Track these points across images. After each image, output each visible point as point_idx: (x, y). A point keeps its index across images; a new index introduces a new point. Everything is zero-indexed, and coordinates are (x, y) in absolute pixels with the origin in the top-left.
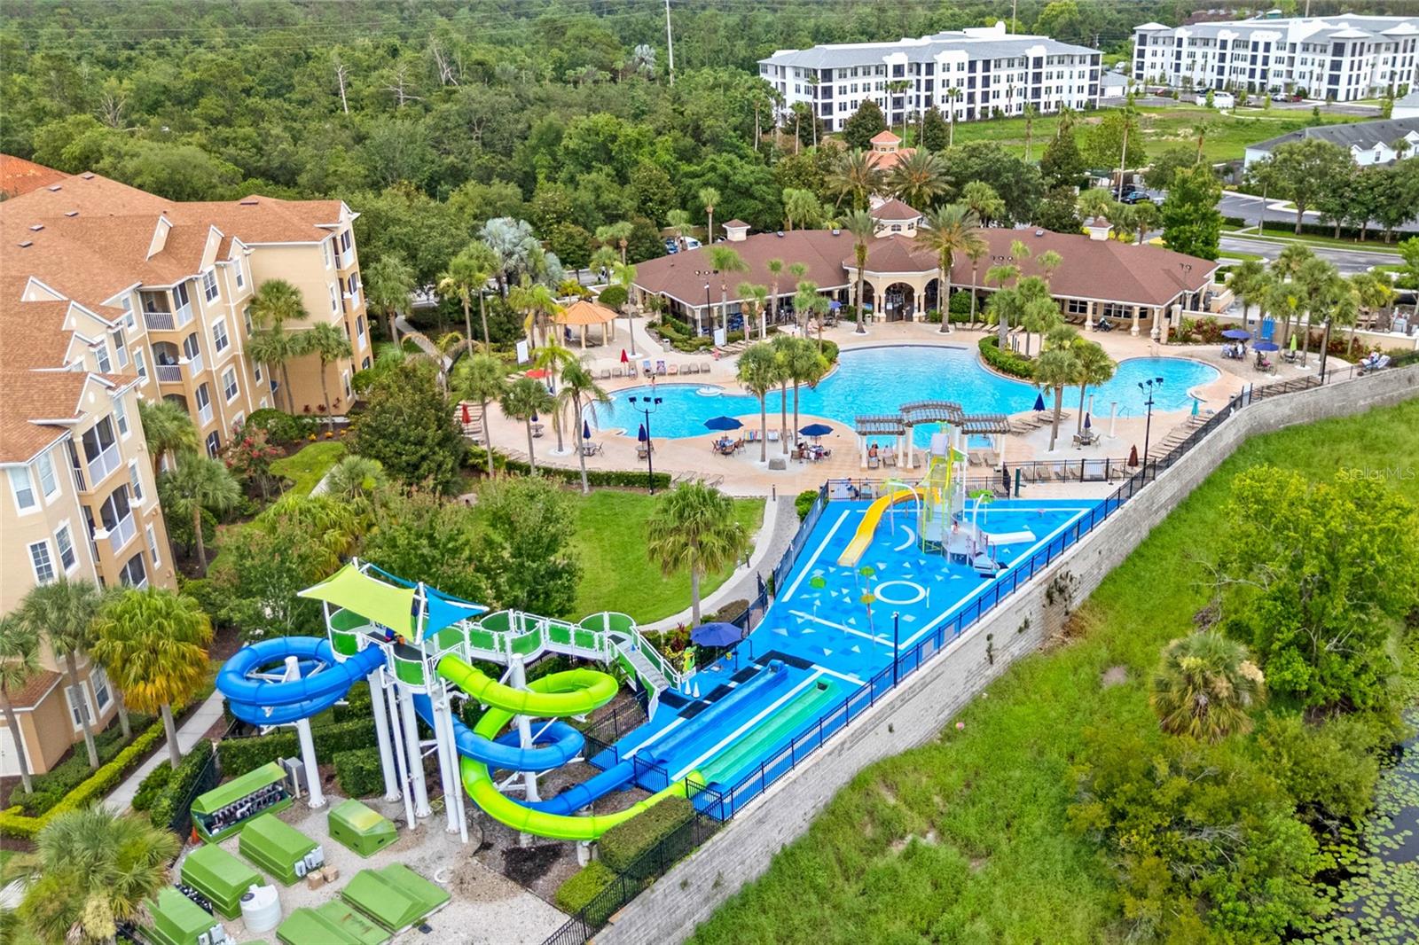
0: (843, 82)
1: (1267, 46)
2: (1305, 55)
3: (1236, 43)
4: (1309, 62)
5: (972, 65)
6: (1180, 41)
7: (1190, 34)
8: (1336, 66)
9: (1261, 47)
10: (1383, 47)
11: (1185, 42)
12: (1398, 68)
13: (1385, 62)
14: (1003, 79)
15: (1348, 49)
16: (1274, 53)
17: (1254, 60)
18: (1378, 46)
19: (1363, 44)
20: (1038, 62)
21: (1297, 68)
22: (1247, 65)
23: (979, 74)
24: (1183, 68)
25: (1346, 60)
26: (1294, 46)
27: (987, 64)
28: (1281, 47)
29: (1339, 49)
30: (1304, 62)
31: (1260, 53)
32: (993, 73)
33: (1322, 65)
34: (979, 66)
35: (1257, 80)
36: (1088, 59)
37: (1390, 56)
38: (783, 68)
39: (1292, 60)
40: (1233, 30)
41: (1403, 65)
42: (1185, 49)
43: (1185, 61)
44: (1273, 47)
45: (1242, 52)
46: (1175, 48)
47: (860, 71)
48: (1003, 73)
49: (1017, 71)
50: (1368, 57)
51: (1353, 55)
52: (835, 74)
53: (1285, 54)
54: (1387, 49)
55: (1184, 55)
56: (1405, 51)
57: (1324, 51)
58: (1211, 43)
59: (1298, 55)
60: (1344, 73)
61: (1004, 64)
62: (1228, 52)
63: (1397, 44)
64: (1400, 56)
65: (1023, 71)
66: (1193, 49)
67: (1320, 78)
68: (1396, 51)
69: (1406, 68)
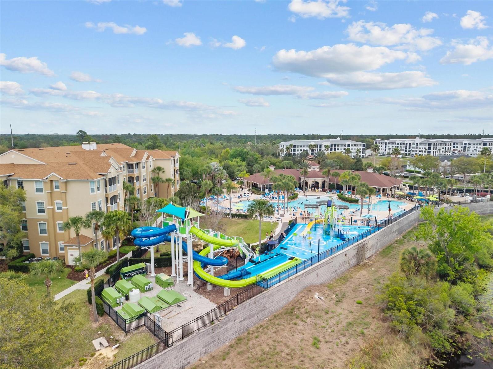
0: (298, 149)
1: (410, 144)
2: (420, 146)
3: (401, 144)
4: (422, 148)
5: (332, 146)
6: (386, 144)
7: (388, 141)
8: (429, 149)
9: (408, 144)
10: (442, 144)
11: (387, 143)
12: (447, 150)
13: (443, 148)
14: (340, 149)
15: (432, 145)
16: (411, 146)
17: (406, 147)
18: (441, 144)
19: (436, 143)
20: (349, 145)
21: (418, 150)
22: (405, 149)
23: (333, 148)
24: (387, 150)
25: (432, 147)
26: (417, 144)
27: (335, 146)
28: (413, 144)
29: (430, 144)
30: (420, 148)
31: (408, 146)
32: (337, 148)
33: (425, 149)
34: (333, 146)
35: (408, 152)
36: (362, 145)
37: (444, 147)
38: (283, 145)
39: (417, 148)
40: (400, 140)
41: (448, 149)
42: (387, 145)
43: (387, 148)
44: (411, 144)
45: (403, 146)
46: (385, 145)
47: (303, 146)
48: (340, 148)
49: (343, 148)
50: (438, 147)
51: (434, 146)
52: (296, 147)
53: (415, 146)
54: (443, 145)
55: (387, 147)
56: (448, 146)
57: (425, 145)
58: (394, 144)
59: (419, 146)
60: (432, 150)
61: (340, 146)
62: (399, 146)
63: (446, 144)
64: (447, 147)
65: (345, 147)
66: (389, 145)
67: (425, 152)
68: (446, 145)
69: (449, 150)
